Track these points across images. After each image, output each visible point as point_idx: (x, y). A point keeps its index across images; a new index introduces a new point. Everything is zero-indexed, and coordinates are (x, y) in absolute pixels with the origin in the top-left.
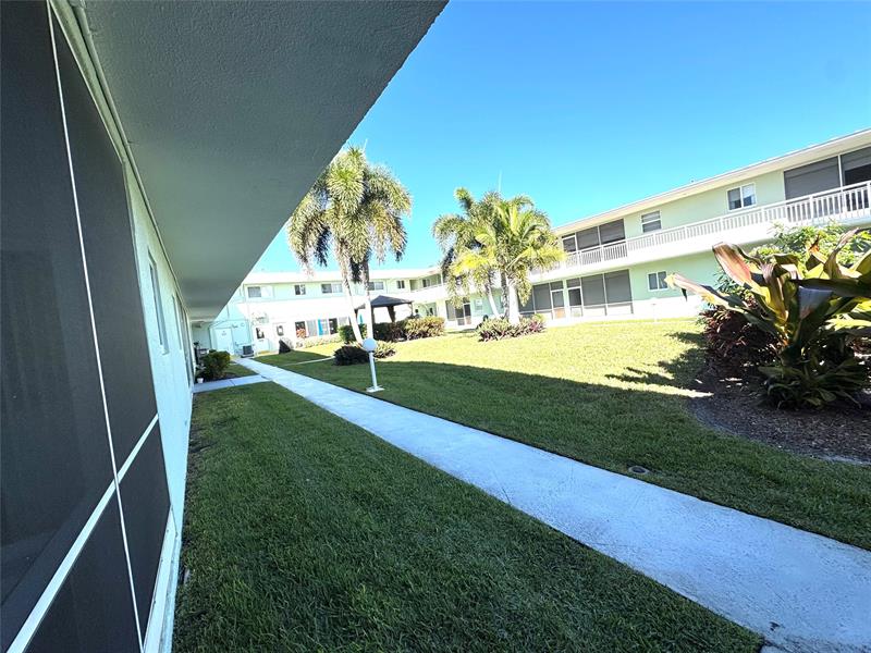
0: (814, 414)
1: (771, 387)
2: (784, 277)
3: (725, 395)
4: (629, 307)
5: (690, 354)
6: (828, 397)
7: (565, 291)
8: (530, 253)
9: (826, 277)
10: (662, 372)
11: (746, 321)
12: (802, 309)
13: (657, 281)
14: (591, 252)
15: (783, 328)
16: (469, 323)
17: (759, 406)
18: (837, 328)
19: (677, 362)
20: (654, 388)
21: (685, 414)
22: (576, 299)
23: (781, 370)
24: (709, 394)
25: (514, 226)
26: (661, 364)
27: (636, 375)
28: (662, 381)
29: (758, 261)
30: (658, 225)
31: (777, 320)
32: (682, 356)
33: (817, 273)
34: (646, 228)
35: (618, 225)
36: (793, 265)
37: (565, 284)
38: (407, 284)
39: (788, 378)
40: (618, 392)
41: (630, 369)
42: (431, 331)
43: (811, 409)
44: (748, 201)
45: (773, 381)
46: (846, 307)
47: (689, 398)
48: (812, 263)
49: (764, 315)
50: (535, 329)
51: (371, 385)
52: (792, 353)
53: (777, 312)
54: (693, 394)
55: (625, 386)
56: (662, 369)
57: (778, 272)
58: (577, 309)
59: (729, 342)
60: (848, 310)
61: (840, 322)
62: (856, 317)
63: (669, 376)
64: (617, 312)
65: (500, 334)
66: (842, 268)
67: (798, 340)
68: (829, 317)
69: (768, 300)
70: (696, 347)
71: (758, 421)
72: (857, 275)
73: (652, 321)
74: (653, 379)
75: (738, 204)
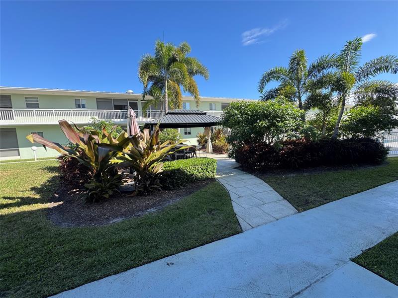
0: (106, 201)
1: (90, 194)
2: (93, 141)
3: (70, 201)
4: (17, 151)
6: (111, 192)
9: (109, 143)
11: (78, 162)
12: (99, 157)
15: (94, 164)
17: (85, 204)
18: (113, 163)
19: (44, 185)
23: (94, 184)
24: (61, 203)
26: (33, 189)
27: (10, 202)
29: (84, 132)
30: (37, 106)
31: (91, 161)
32: (48, 181)
33: (106, 141)
34: (28, 105)
36: (97, 136)
39: (97, 187)
41: (5, 198)
43: (105, 200)
44: (83, 106)
45: (91, 190)
46: (115, 155)
47: (49, 208)
48: (104, 136)
49: (86, 159)
52: (97, 176)
53: (91, 157)
54: (52, 205)
56: (33, 192)
57: (91, 139)
59: (71, 172)
60: (115, 156)
61: (113, 161)
62: (118, 158)
66: (113, 139)
67: (100, 169)
68: (110, 159)
69: (87, 152)
70: (57, 175)
71: (84, 213)
72: (118, 142)
74: (24, 201)
75: (79, 106)
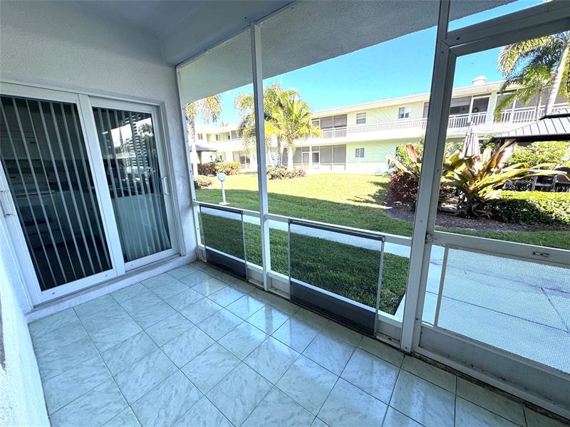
3: (398, 208)
4: (344, 166)
5: (380, 191)
7: (311, 153)
8: (304, 130)
10: (371, 199)
13: (360, 153)
14: (328, 131)
16: (248, 168)
19: (375, 195)
20: (369, 205)
21: (384, 214)
22: (316, 158)
24: (390, 208)
25: (296, 112)
26: (369, 195)
27: (359, 200)
28: (372, 202)
30: (363, 121)
32: (377, 192)
34: (358, 122)
35: (344, 117)
37: (311, 149)
38: (205, 137)
40: (355, 207)
41: (357, 197)
42: (233, 171)
44: (407, 115)
47: (383, 209)
50: (301, 174)
51: (222, 200)
54: (385, 207)
55: (357, 204)
56: (370, 197)
58: (316, 165)
63: (374, 201)
64: (337, 168)
65: (283, 176)
70: (381, 188)
73: (356, 175)
74: (367, 201)
75: (402, 116)
